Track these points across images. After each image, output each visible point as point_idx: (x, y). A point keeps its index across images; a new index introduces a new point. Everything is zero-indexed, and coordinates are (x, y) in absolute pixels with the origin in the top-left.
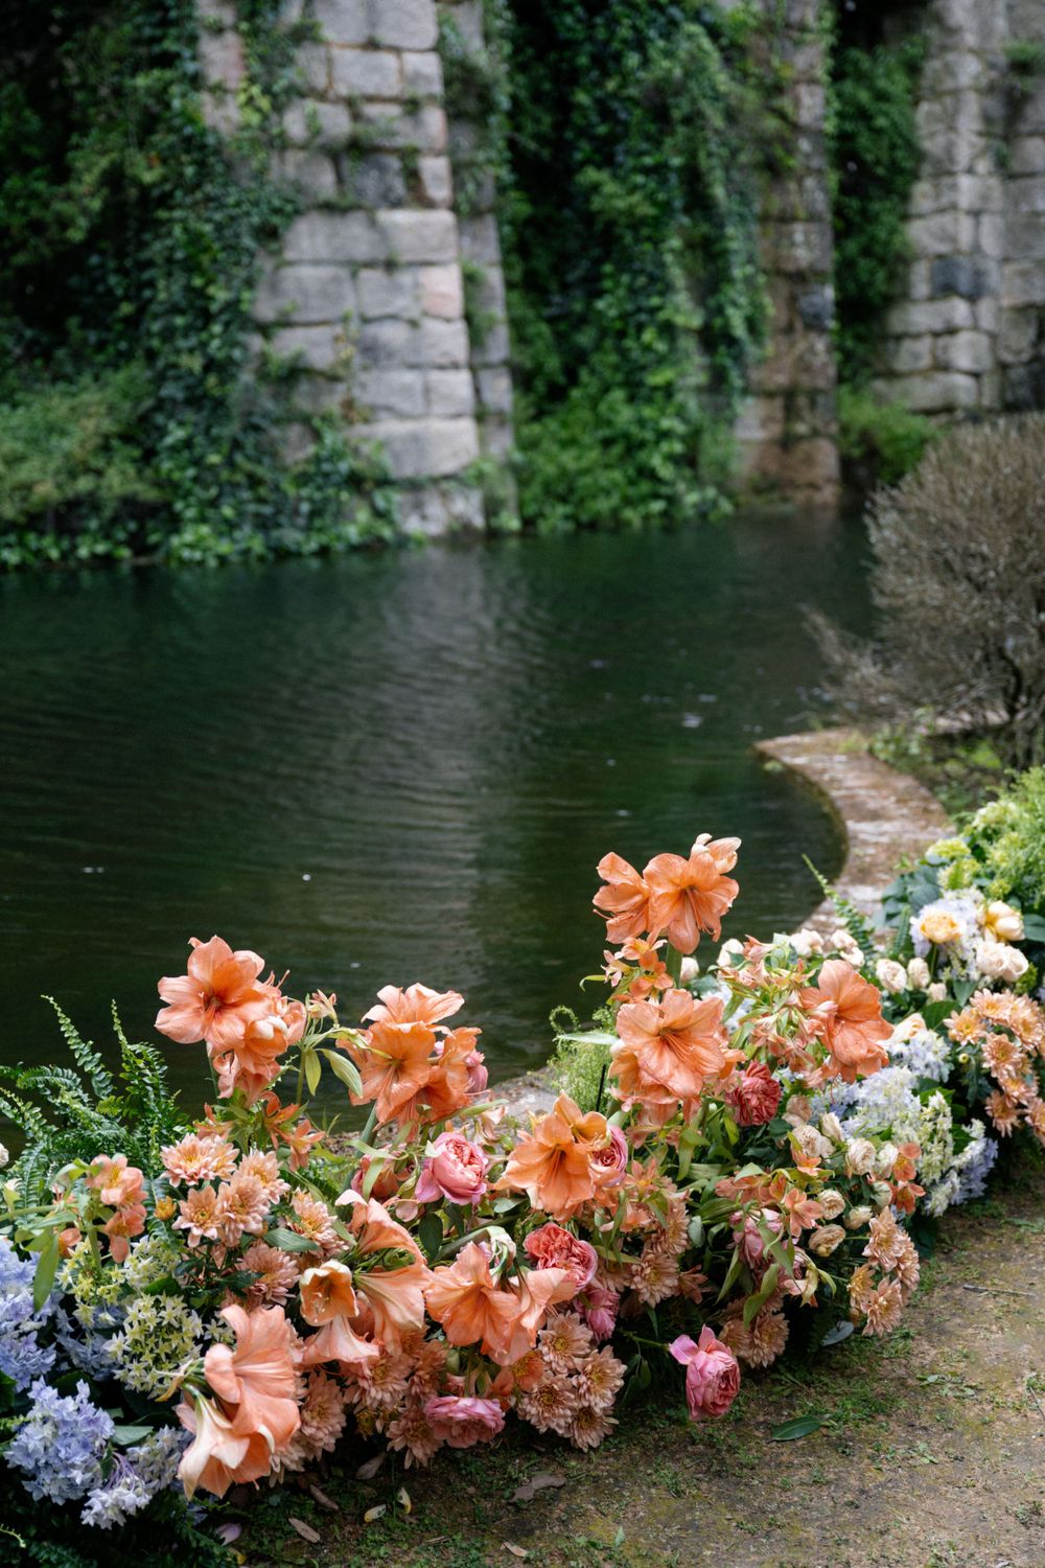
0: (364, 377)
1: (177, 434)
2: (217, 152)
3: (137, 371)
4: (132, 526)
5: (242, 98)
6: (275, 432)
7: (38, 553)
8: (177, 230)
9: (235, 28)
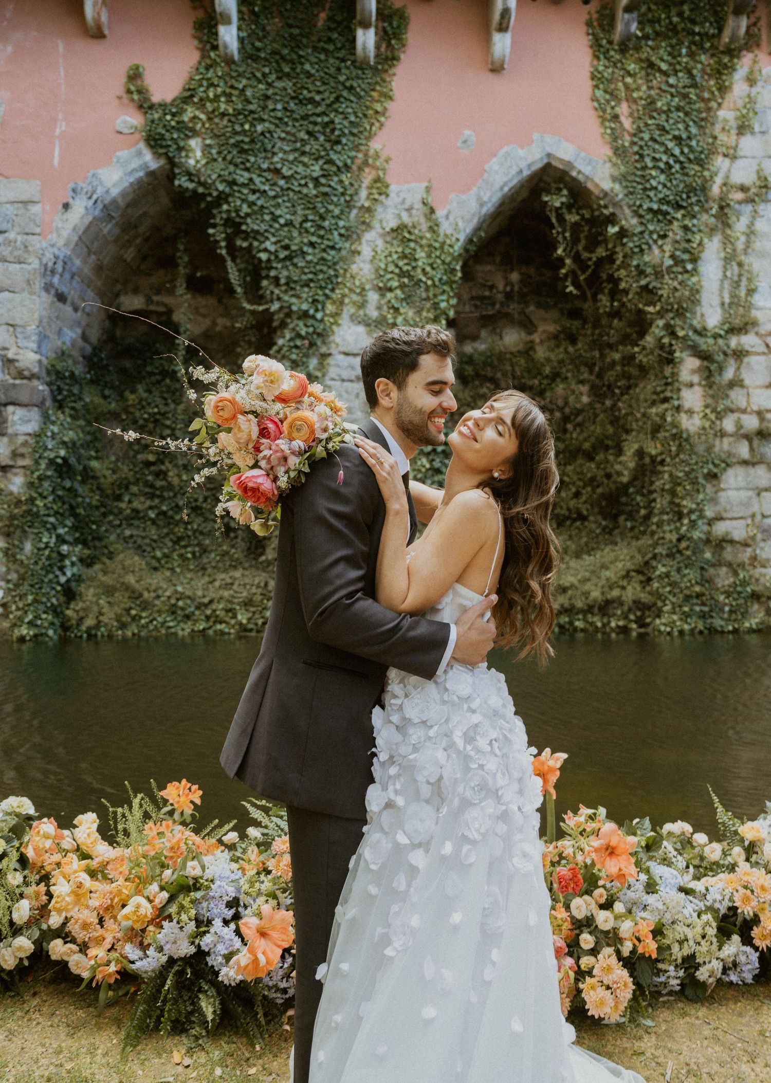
0: (762, 544)
1: (662, 569)
2: (687, 440)
3: (646, 541)
4: (639, 613)
5: (701, 415)
6: (712, 571)
7: (592, 624)
8: (666, 476)
9: (700, 384)
